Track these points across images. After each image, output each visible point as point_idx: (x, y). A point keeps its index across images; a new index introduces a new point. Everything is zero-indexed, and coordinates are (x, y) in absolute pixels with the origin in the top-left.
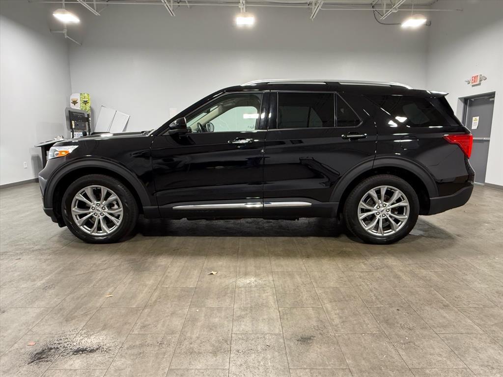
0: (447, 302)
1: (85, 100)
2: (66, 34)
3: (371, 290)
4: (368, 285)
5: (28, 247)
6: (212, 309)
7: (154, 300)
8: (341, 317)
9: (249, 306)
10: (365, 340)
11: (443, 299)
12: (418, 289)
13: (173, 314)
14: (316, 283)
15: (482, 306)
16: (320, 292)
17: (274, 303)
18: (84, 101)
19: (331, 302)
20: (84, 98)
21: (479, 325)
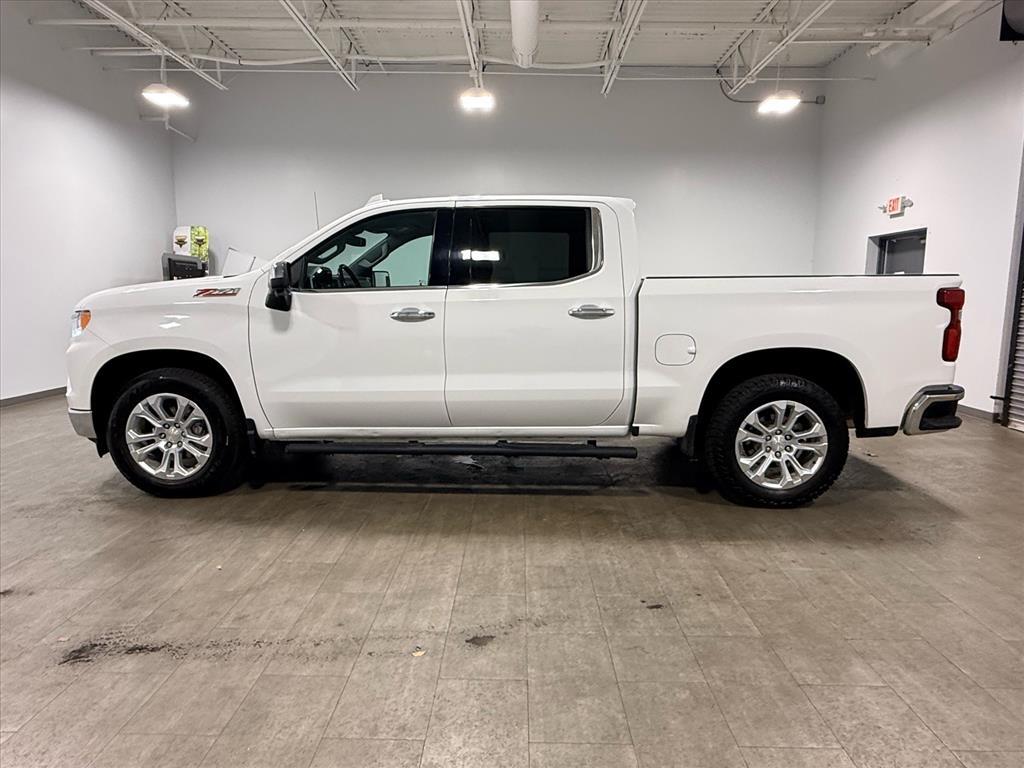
1: (200, 238)
3: (615, 573)
13: (289, 601)
16: (532, 573)
17: (452, 588)
18: (198, 240)
19: (542, 588)
20: (198, 235)
21: (760, 626)
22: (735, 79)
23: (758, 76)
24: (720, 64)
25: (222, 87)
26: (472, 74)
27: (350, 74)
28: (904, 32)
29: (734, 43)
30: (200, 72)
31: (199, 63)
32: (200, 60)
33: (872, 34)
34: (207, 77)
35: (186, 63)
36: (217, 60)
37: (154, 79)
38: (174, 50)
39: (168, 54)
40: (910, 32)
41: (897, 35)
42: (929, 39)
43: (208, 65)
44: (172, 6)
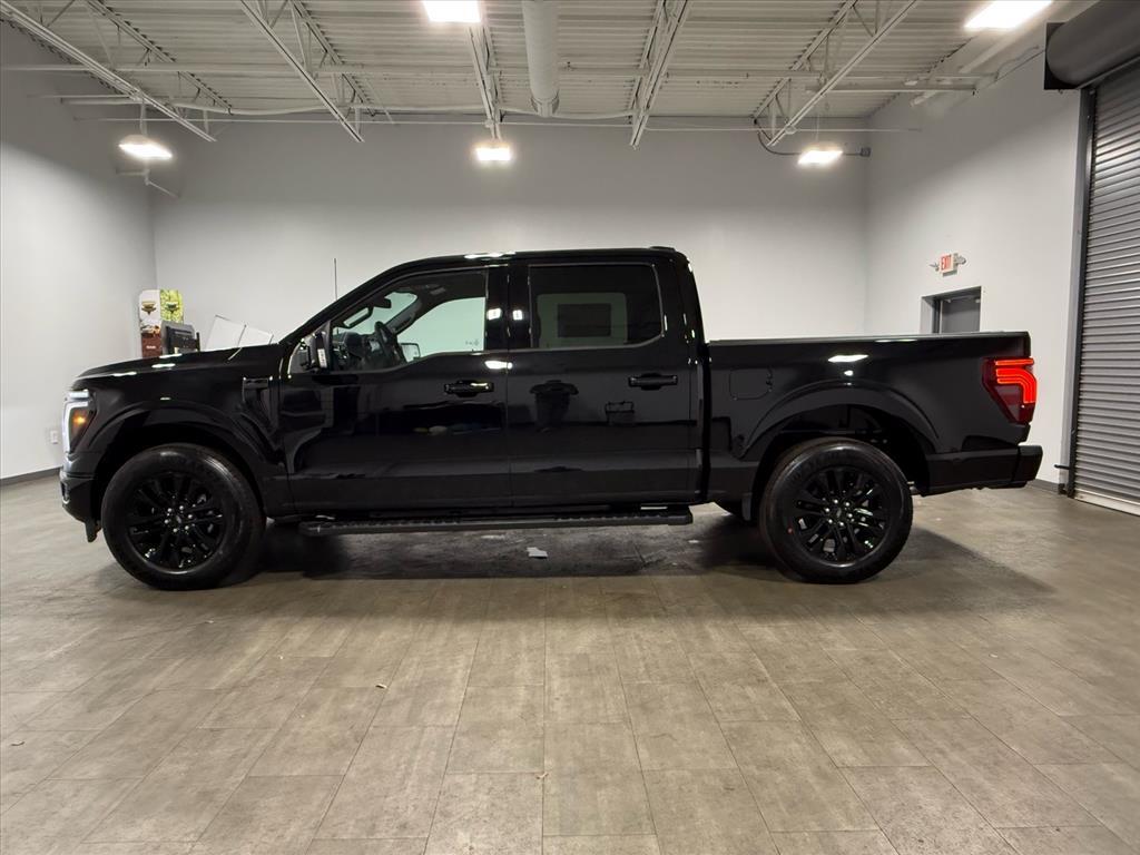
0: (768, 676)
1: (172, 303)
2: (147, 179)
3: (644, 659)
4: (642, 649)
5: (39, 594)
6: (349, 690)
7: (251, 678)
8: (568, 700)
9: (416, 685)
10: (591, 732)
11: (763, 670)
12: (728, 655)
13: (279, 698)
14: (553, 647)
15: (821, 681)
16: (553, 661)
17: (463, 680)
18: (170, 306)
19: (563, 677)
20: (171, 300)
21: (799, 709)
22: (773, 130)
23: (797, 126)
24: (756, 115)
25: (210, 139)
26: (490, 125)
27: (354, 125)
28: (947, 81)
29: (771, 92)
30: (185, 123)
31: (183, 112)
32: (184, 109)
33: (914, 83)
34: (193, 128)
35: (169, 112)
36: (205, 109)
37: (132, 130)
38: (155, 97)
39: (149, 102)
40: (953, 81)
41: (941, 83)
42: (973, 88)
43: (194, 114)
44: (154, 51)
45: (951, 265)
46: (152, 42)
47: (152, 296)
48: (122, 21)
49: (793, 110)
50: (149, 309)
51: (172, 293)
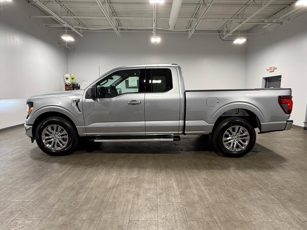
0: (261, 187)
1: (73, 77)
6: (146, 189)
10: (222, 206)
11: (259, 185)
12: (246, 179)
15: (278, 189)
16: (198, 180)
17: (176, 186)
19: (204, 186)
21: (277, 199)
22: (225, 34)
23: (233, 33)
24: (219, 30)
25: (82, 36)
26: (153, 32)
27: (118, 32)
28: (275, 21)
29: (225, 24)
30: (76, 31)
32: (76, 28)
33: (267, 21)
34: (78, 33)
35: (73, 29)
36: (81, 28)
37: (64, 33)
38: (70, 25)
39: (68, 26)
40: (277, 21)
41: (273, 22)
42: (282, 23)
43: (78, 29)
44: (69, 13)
45: (272, 70)
46: (69, 10)
47: (68, 76)
48: (62, 5)
49: (232, 29)
50: (67, 79)
51: (73, 75)
